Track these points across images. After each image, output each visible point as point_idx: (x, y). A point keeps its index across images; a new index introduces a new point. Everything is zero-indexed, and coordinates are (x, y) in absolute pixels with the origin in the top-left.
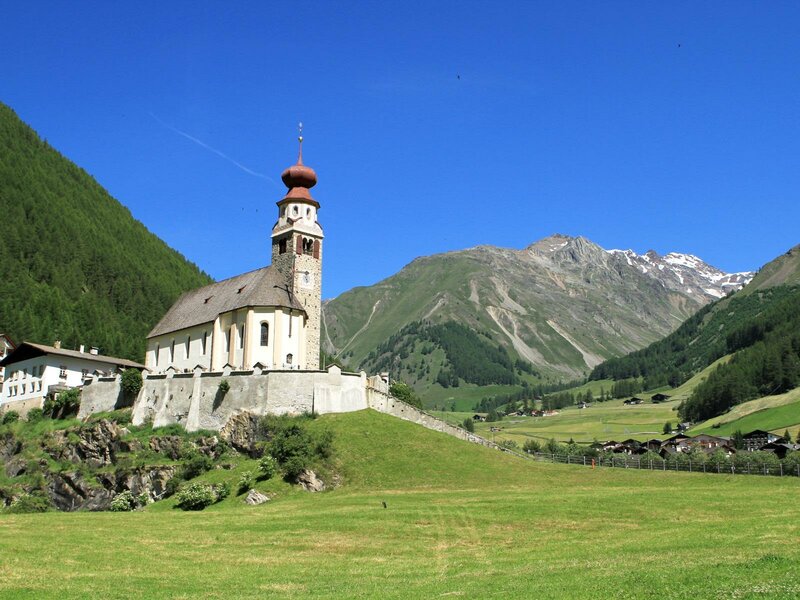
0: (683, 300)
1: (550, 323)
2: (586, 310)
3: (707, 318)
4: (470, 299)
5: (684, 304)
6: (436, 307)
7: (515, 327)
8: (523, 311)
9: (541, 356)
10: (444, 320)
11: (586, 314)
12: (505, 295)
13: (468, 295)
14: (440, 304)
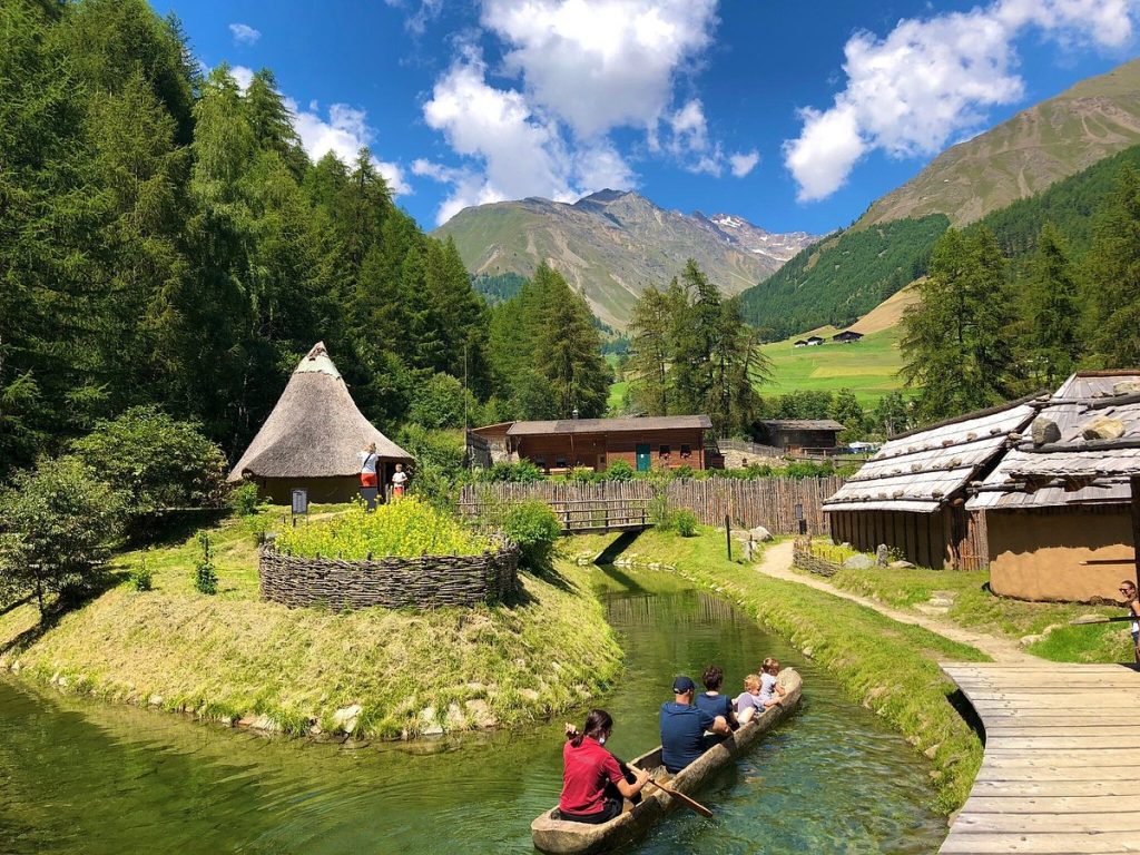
0: (741, 257)
1: (614, 277)
2: (648, 265)
3: (813, 259)
4: (528, 250)
5: (742, 260)
6: (491, 259)
7: (578, 280)
8: (585, 264)
9: (607, 311)
10: (501, 272)
11: (648, 269)
12: (564, 247)
13: (525, 244)
14: (495, 256)
